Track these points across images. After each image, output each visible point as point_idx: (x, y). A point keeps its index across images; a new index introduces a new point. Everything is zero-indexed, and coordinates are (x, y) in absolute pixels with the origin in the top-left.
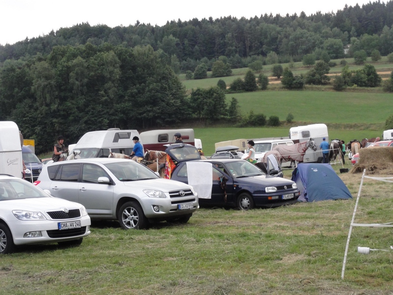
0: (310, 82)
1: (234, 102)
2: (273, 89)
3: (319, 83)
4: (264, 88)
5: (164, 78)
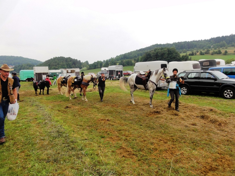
0: (206, 53)
1: (191, 58)
2: (198, 55)
3: (207, 53)
4: (196, 55)
5: (176, 53)
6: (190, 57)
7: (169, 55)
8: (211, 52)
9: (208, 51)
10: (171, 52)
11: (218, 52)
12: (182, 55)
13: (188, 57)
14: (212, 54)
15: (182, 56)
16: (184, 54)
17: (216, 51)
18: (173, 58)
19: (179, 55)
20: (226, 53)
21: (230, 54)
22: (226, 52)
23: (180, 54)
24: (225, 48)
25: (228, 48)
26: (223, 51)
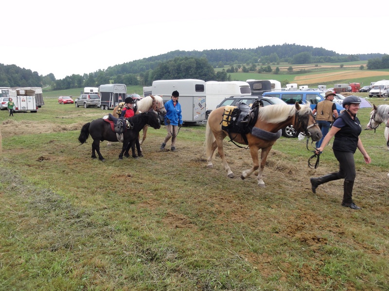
0: (251, 70)
1: (230, 76)
2: (239, 72)
3: (253, 71)
4: (237, 72)
5: (209, 67)
6: (228, 74)
7: (197, 71)
8: (258, 68)
9: (254, 66)
10: (200, 64)
11: (267, 70)
12: (217, 70)
13: (226, 75)
14: (260, 72)
15: (217, 73)
16: (220, 70)
17: (264, 67)
18: (204, 75)
19: (213, 70)
20: (277, 72)
21: (283, 73)
22: (278, 69)
23: (215, 69)
24: (276, 63)
25: (281, 63)
26: (274, 68)
